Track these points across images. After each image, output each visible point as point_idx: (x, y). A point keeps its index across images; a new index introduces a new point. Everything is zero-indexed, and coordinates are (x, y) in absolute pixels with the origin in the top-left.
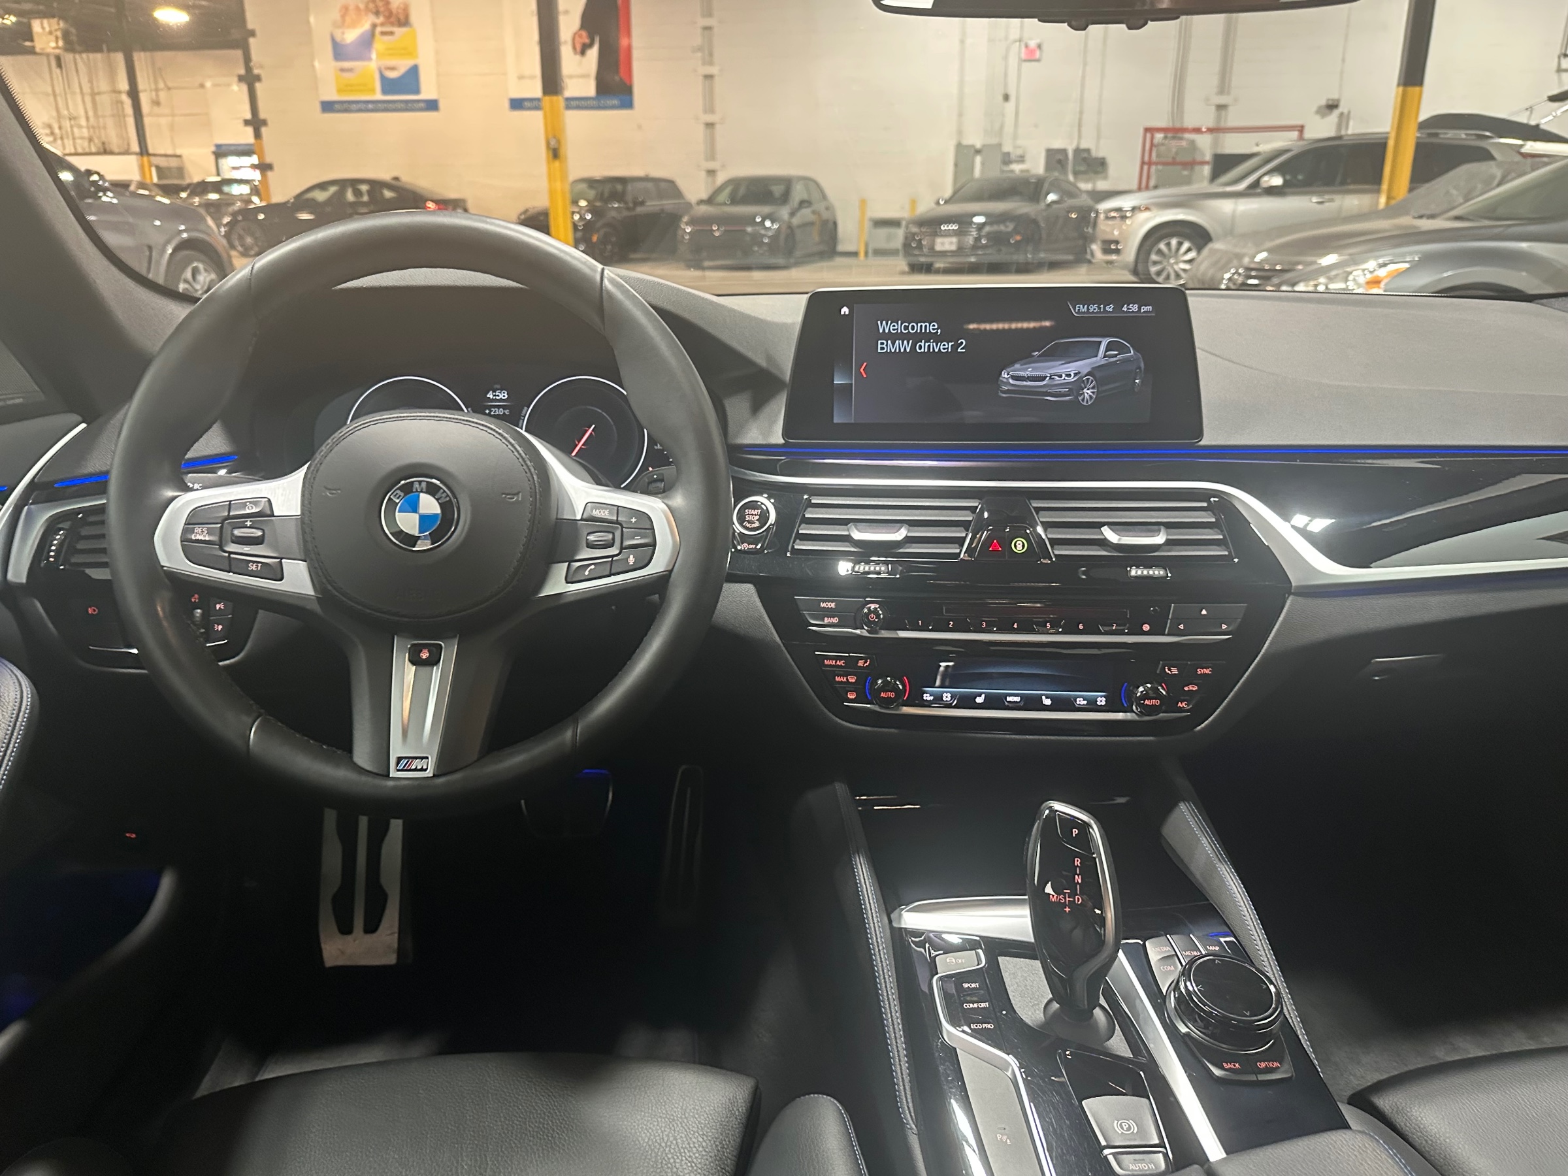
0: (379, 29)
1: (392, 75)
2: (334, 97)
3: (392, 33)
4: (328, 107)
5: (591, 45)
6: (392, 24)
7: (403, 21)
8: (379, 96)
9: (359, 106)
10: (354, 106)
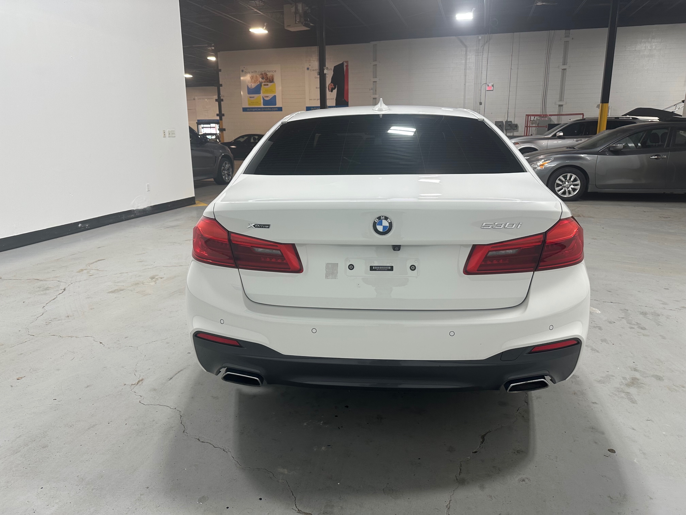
0: (263, 84)
1: (267, 99)
2: (247, 106)
3: (268, 85)
4: (245, 110)
5: (334, 89)
6: (268, 82)
7: (271, 81)
8: (262, 106)
9: (255, 109)
10: (253, 110)
